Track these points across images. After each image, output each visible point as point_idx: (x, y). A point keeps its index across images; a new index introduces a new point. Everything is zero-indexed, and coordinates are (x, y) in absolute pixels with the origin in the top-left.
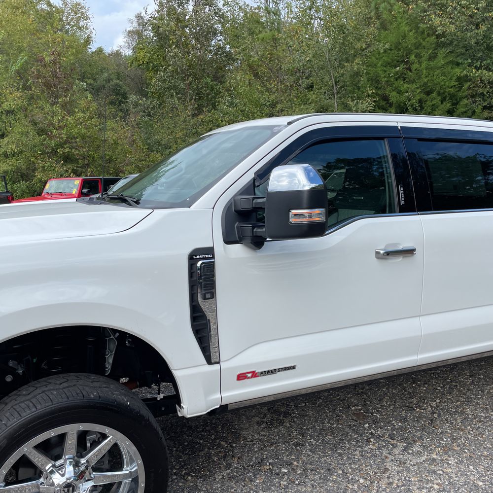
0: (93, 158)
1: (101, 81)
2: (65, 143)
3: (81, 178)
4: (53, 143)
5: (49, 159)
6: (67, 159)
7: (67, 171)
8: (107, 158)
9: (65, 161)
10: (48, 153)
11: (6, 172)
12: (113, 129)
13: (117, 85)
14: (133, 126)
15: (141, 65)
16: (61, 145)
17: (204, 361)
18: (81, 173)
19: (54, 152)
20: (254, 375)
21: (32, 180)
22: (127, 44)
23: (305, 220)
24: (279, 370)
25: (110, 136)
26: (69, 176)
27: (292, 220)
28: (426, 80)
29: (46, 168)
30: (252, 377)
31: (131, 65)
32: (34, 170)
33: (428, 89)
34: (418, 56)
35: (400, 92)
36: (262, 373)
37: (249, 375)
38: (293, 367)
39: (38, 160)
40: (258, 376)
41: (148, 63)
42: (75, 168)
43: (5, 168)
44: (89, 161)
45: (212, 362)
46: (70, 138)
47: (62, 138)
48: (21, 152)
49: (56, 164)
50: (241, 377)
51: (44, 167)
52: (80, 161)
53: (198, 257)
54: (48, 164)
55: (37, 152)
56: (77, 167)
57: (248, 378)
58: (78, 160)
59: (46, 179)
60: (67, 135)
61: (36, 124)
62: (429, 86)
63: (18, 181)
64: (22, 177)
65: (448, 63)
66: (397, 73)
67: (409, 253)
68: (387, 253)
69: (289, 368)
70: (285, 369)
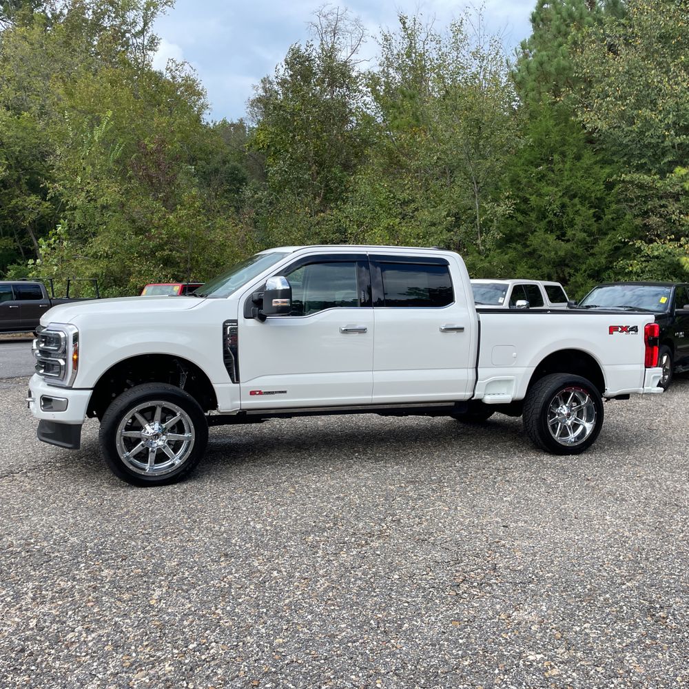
0: (197, 261)
1: (214, 164)
2: (166, 244)
3: (181, 285)
4: (151, 244)
5: (146, 262)
6: (167, 262)
7: (166, 276)
8: (214, 261)
9: (165, 265)
10: (146, 255)
11: (96, 275)
12: (222, 228)
13: (235, 168)
14: (246, 223)
15: (260, 149)
16: (161, 247)
17: (230, 381)
18: (183, 279)
19: (153, 253)
20: (261, 393)
21: (127, 285)
22: (249, 116)
23: (279, 304)
24: (276, 392)
25: (218, 236)
26: (168, 282)
27: (274, 305)
28: (568, 183)
29: (143, 272)
31: (249, 149)
32: (130, 274)
33: (572, 193)
34: (563, 154)
35: (540, 195)
36: (265, 392)
37: (258, 393)
38: (285, 392)
39: (133, 262)
40: (263, 394)
41: (268, 146)
42: (176, 273)
43: (94, 271)
44: (192, 264)
45: (235, 381)
46: (172, 238)
47: (162, 239)
48: (115, 253)
49: (155, 267)
50: (253, 393)
51: (141, 271)
52: (182, 265)
53: (228, 324)
54: (145, 268)
55: (133, 254)
56: (178, 271)
58: (179, 263)
59: (142, 285)
60: (168, 234)
61: (134, 221)
62: (573, 189)
63: (111, 286)
64: (115, 281)
65: (596, 163)
66: (538, 173)
67: (363, 331)
68: (346, 330)
69: (283, 392)
70: (280, 392)
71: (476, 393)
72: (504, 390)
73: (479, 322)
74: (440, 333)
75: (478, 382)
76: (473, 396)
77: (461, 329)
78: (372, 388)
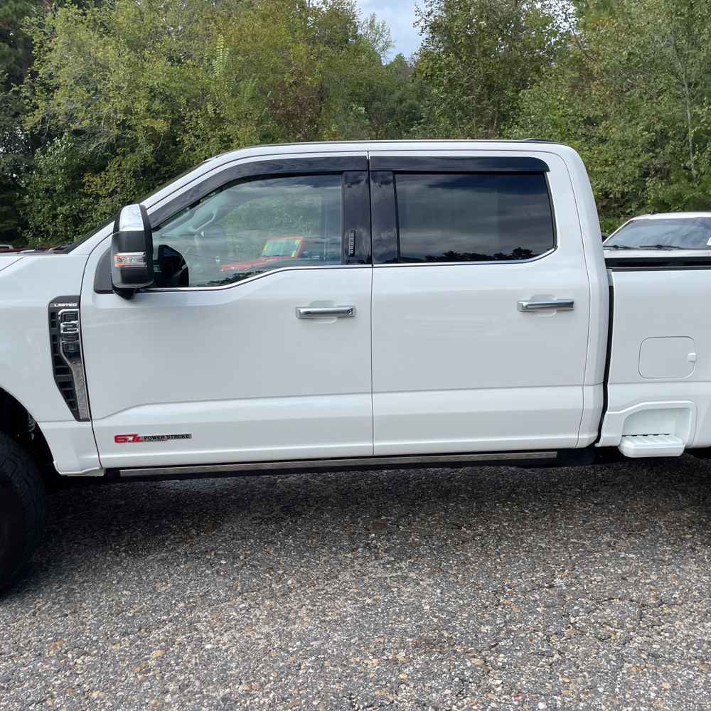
3: (302, 238)
15: (424, 79)
17: (71, 417)
20: (136, 439)
24: (168, 437)
30: (133, 441)
31: (413, 80)
36: (145, 438)
37: (131, 438)
38: (187, 436)
40: (141, 441)
45: (81, 418)
50: (120, 439)
53: (60, 305)
57: (130, 441)
67: (347, 314)
68: (308, 313)
69: (182, 437)
70: (176, 437)
71: (603, 435)
72: (669, 426)
73: (611, 288)
74: (518, 314)
75: (607, 413)
76: (598, 440)
77: (568, 306)
78: (372, 426)
